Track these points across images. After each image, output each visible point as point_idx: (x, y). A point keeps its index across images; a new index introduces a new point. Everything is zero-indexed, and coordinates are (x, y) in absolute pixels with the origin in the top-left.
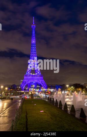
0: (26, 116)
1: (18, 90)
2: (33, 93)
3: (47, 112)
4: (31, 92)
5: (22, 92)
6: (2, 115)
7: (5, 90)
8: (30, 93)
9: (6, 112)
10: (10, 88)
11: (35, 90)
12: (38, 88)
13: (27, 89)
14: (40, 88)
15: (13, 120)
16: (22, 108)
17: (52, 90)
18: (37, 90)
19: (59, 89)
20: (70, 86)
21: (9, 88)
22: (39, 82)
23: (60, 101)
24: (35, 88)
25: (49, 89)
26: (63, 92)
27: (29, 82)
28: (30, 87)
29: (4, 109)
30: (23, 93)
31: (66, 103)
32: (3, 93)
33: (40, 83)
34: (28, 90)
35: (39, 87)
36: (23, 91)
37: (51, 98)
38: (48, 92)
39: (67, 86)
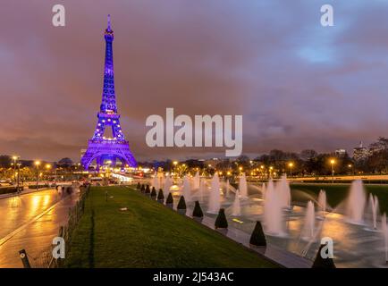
0: (92, 218)
1: (75, 170)
2: (107, 175)
3: (134, 210)
4: (105, 174)
5: (84, 172)
6: (41, 220)
7: (45, 169)
8: (102, 176)
9: (50, 213)
10: (58, 166)
11: (111, 169)
12: (118, 166)
13: (95, 167)
14: (122, 167)
15: (62, 228)
16: (84, 205)
17: (146, 170)
18: (117, 170)
19: (160, 169)
20: (180, 163)
21: (56, 165)
22: (120, 154)
23: (161, 190)
24: (114, 166)
25: (140, 168)
26: (167, 174)
27: (100, 154)
28: (102, 165)
29: (45, 208)
30: (86, 176)
31: (170, 194)
32: (41, 174)
33: (123, 156)
34: (98, 169)
35: (121, 163)
36: (87, 172)
37: (143, 186)
38: (138, 174)
39: (175, 163)
